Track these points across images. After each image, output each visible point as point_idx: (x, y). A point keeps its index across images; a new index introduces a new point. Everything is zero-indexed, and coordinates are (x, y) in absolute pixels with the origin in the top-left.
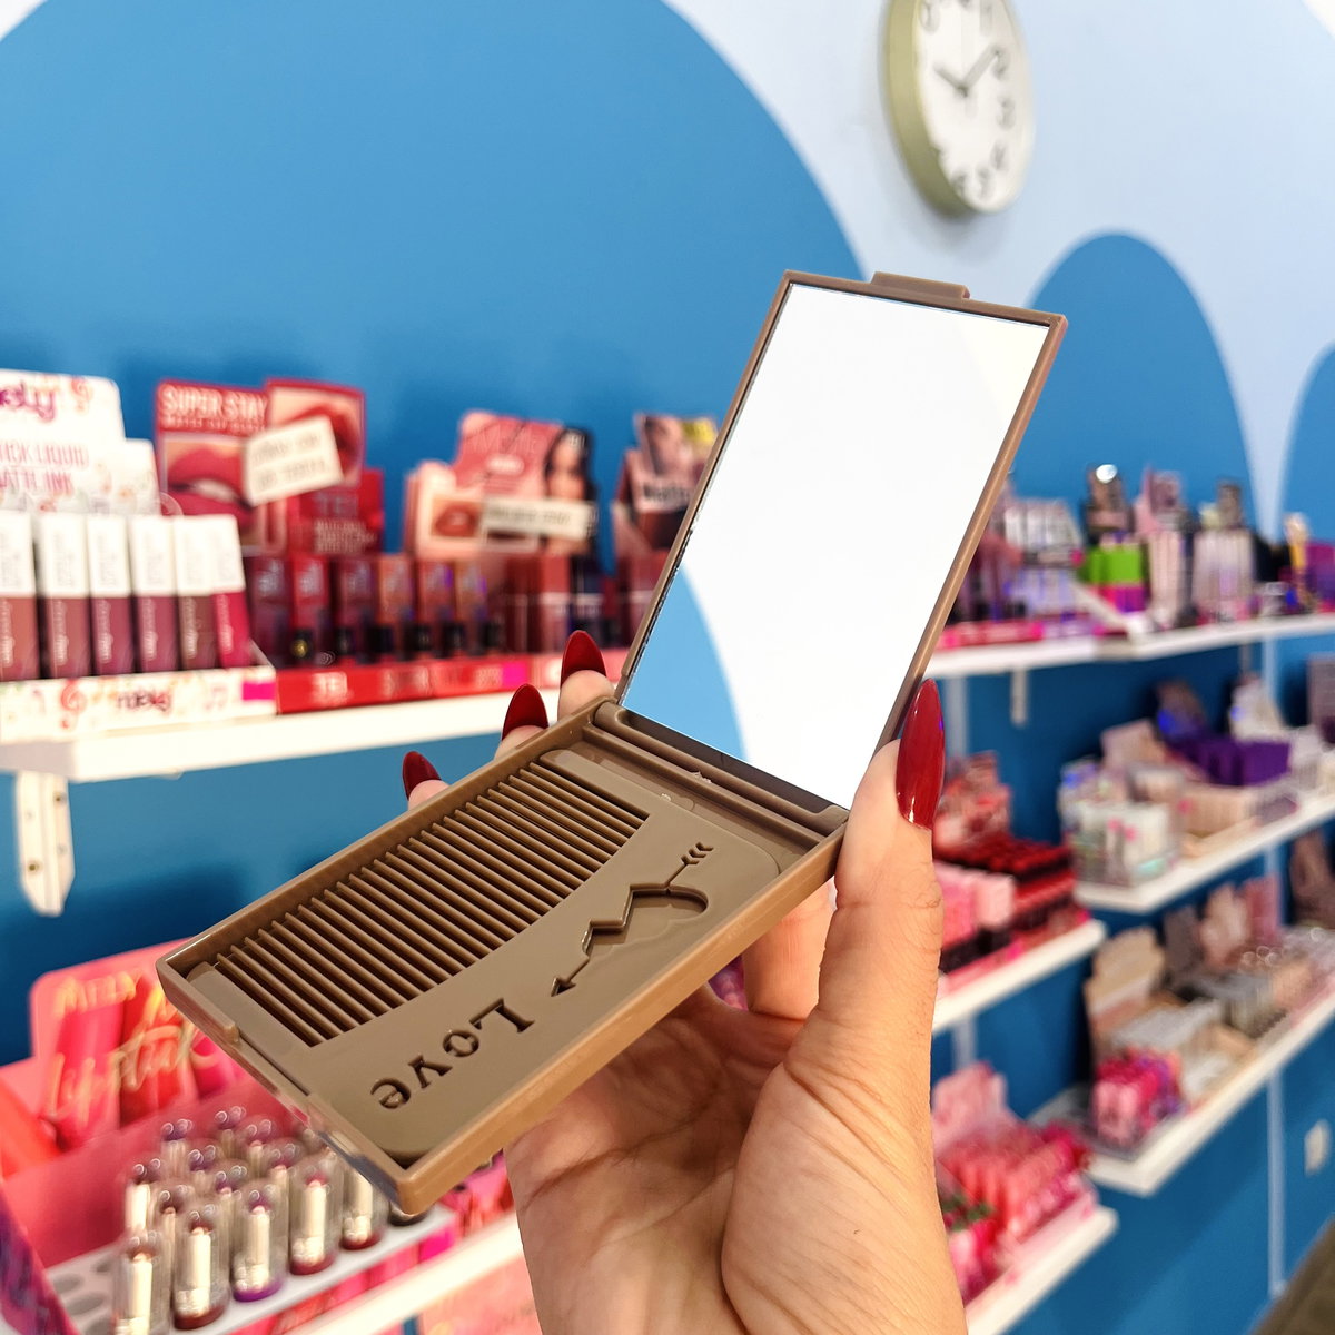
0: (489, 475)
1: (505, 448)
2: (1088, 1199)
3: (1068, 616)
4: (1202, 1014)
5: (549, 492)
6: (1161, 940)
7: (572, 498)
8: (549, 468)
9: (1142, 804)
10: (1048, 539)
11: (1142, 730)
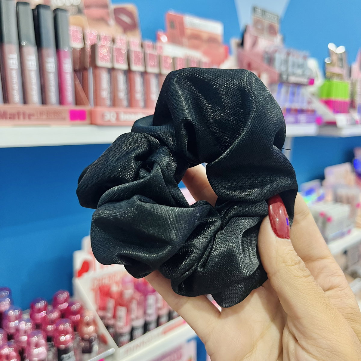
9: (339, 204)
10: (299, 71)
11: (346, 167)
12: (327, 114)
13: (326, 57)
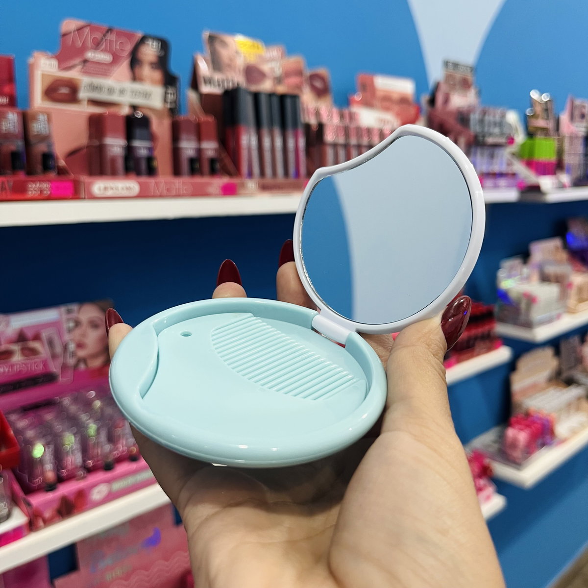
0: (85, 61)
1: (97, 45)
2: (490, 490)
3: (501, 175)
4: (574, 392)
5: (135, 78)
6: (557, 353)
7: (153, 82)
8: (135, 62)
9: (546, 283)
10: (496, 130)
11: (556, 243)
12: (529, 176)
13: (528, 108)
